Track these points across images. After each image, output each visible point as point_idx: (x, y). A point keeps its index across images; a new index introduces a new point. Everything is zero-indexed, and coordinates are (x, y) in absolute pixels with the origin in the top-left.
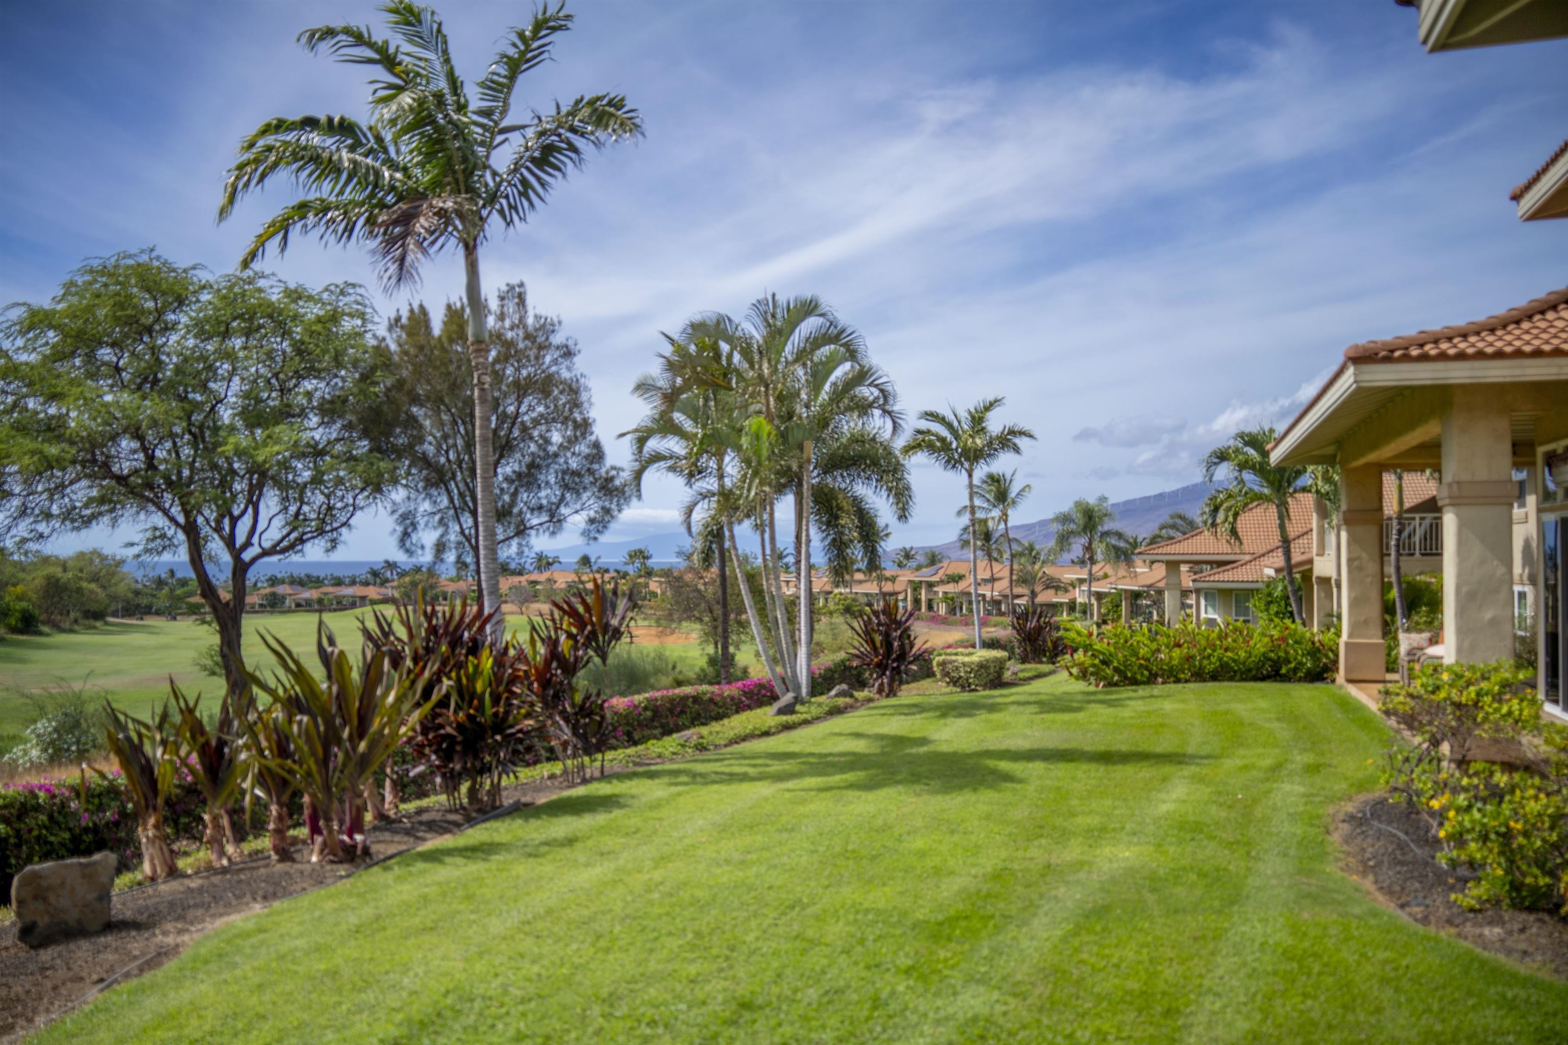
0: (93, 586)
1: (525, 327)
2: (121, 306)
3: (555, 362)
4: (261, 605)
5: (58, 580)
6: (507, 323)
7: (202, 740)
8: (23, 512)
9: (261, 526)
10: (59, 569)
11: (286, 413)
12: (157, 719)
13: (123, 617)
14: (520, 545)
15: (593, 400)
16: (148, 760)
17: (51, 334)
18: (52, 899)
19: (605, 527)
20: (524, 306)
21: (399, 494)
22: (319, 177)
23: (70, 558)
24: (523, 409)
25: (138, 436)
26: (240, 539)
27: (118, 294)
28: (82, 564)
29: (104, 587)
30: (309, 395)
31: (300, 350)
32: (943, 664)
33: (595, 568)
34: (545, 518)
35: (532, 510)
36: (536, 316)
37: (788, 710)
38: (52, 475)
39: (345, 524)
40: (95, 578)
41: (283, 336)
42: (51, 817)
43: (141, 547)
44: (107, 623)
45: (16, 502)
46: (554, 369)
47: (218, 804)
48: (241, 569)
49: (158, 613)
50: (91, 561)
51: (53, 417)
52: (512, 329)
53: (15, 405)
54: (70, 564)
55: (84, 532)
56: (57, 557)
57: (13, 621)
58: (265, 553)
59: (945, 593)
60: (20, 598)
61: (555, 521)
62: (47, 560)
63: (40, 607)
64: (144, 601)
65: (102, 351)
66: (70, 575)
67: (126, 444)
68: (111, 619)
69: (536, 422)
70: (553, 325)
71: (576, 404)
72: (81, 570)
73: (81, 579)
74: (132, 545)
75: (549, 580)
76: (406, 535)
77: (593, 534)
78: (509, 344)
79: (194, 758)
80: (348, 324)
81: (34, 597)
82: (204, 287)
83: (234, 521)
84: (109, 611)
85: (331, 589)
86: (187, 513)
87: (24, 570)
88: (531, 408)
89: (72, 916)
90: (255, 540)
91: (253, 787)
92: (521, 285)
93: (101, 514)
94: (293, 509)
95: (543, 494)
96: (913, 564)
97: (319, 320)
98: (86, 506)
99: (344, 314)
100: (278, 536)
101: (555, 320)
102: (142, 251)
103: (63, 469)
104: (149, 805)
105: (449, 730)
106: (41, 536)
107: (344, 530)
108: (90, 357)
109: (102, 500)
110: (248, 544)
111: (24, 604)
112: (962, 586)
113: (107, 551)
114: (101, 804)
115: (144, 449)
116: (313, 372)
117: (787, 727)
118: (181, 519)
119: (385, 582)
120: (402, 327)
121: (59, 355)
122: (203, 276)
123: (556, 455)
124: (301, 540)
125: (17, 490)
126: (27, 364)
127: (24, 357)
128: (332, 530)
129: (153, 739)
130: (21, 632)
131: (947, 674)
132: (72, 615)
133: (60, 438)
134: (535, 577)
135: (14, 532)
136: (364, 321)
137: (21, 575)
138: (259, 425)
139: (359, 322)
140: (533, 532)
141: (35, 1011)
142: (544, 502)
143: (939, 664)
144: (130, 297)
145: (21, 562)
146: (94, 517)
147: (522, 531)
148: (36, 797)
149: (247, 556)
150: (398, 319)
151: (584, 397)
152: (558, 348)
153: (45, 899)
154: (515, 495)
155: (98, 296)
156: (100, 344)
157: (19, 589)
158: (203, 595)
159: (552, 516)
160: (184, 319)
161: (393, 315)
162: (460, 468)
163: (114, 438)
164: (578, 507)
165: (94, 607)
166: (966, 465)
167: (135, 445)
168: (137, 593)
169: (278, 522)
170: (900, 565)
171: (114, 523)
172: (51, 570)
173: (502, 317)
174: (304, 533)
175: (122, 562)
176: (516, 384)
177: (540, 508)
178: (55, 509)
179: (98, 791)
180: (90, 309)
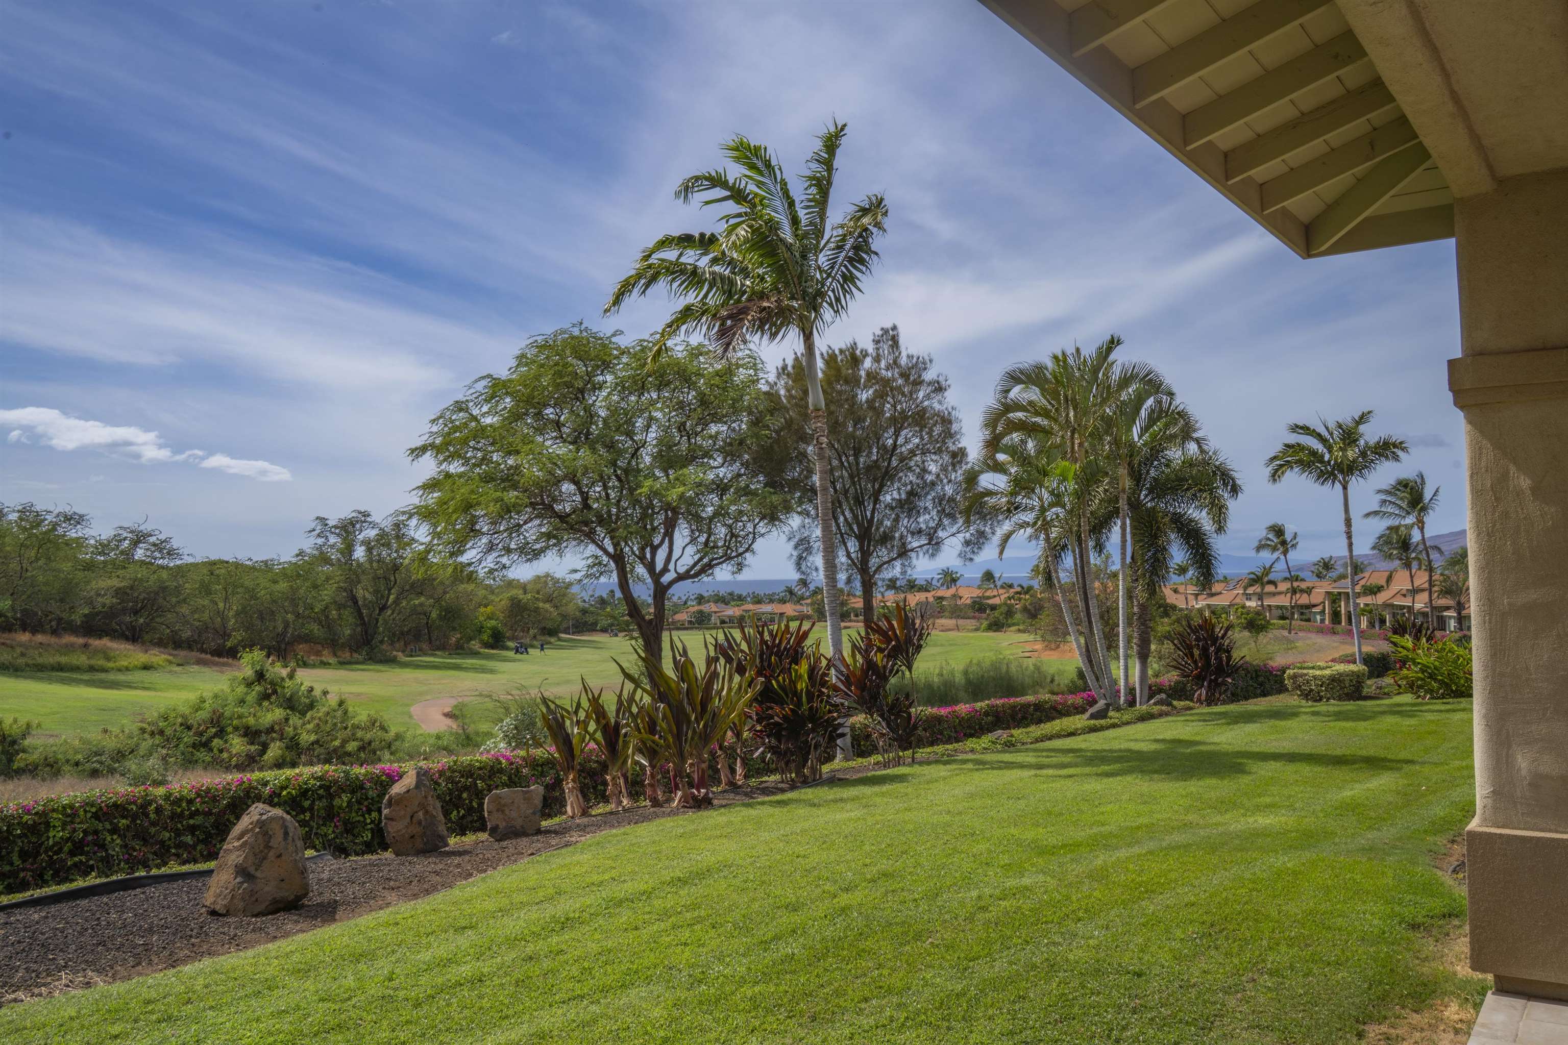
0: (547, 606)
1: (899, 366)
2: (559, 374)
3: (928, 397)
4: (690, 622)
5: (520, 601)
6: (883, 364)
7: (604, 722)
8: (491, 548)
9: (675, 555)
10: (521, 592)
11: (692, 457)
12: (574, 705)
13: (573, 633)
14: (903, 565)
15: (963, 431)
16: (568, 735)
17: (508, 400)
18: (507, 812)
19: (980, 548)
20: (898, 347)
21: (795, 521)
22: (686, 287)
23: (529, 582)
24: (901, 440)
25: (577, 483)
26: (659, 566)
27: (556, 364)
28: (539, 586)
29: (556, 607)
30: (714, 438)
31: (703, 401)
32: (1294, 677)
33: (999, 583)
34: (924, 541)
35: (913, 534)
36: (908, 356)
37: (1102, 714)
38: (511, 517)
39: (747, 550)
40: (549, 599)
41: (689, 388)
42: (510, 778)
43: (583, 573)
44: (560, 639)
45: (484, 540)
46: (926, 403)
47: (616, 768)
48: (660, 592)
49: (604, 630)
50: (546, 583)
51: (511, 467)
52: (887, 369)
53: (483, 459)
54: (529, 587)
55: (535, 563)
56: (518, 581)
57: (485, 637)
58: (681, 578)
59: (1366, 605)
60: (489, 618)
61: (934, 544)
62: (511, 584)
63: (506, 624)
64: (590, 619)
65: (547, 411)
66: (529, 596)
67: (567, 487)
68: (563, 635)
69: (912, 453)
70: (924, 363)
71: (948, 434)
72: (538, 593)
73: (537, 599)
74: (576, 571)
75: (954, 596)
76: (800, 559)
77: (969, 555)
78: (886, 382)
79: (599, 735)
80: (742, 374)
81: (501, 616)
82: (623, 353)
83: (654, 549)
84: (562, 628)
85: (750, 607)
86: (616, 545)
87: (492, 592)
88: (907, 441)
89: (518, 823)
90: (671, 566)
91: (633, 754)
92: (894, 328)
93: (547, 548)
94: (702, 539)
95: (921, 519)
96: (1333, 574)
97: (717, 373)
98: (537, 541)
99: (738, 366)
100: (691, 562)
101: (927, 358)
102: (574, 326)
103: (518, 513)
104: (570, 768)
105: (776, 718)
106: (504, 567)
107: (747, 555)
108: (539, 415)
109: (549, 536)
110: (665, 570)
111: (493, 623)
112: (1382, 598)
113: (557, 575)
114: (542, 772)
115: (582, 493)
116: (717, 418)
117: (1093, 730)
118: (611, 549)
119: (800, 599)
120: (788, 375)
121: (516, 416)
122: (623, 341)
123: (933, 484)
124: (710, 566)
125: (485, 529)
126: (491, 426)
127: (488, 420)
128: (737, 556)
129: (571, 720)
130: (492, 647)
131: (1299, 687)
132: (532, 632)
133: (515, 487)
134: (940, 593)
135: (484, 564)
136: (756, 370)
137: (492, 597)
138: (671, 467)
139: (752, 372)
140: (913, 555)
141: (497, 865)
142: (923, 526)
143: (1290, 677)
144: (566, 365)
145: (490, 585)
146: (542, 551)
147: (904, 553)
148: (500, 763)
149: (667, 578)
150: (785, 367)
151: (955, 427)
152: (929, 384)
153: (503, 811)
154: (897, 520)
155: (542, 366)
156: (546, 405)
157: (490, 608)
158: (630, 615)
159: (931, 539)
160: (609, 378)
161: (780, 365)
162: (847, 498)
163: (558, 482)
164: (954, 529)
165: (549, 625)
166: (1340, 477)
167: (573, 487)
168: (584, 612)
169: (691, 550)
170: (1319, 576)
171: (561, 553)
172: (514, 592)
173: (877, 359)
174: (713, 559)
175: (570, 584)
176: (893, 420)
177: (920, 531)
178: (513, 546)
179: (540, 762)
180: (537, 377)
